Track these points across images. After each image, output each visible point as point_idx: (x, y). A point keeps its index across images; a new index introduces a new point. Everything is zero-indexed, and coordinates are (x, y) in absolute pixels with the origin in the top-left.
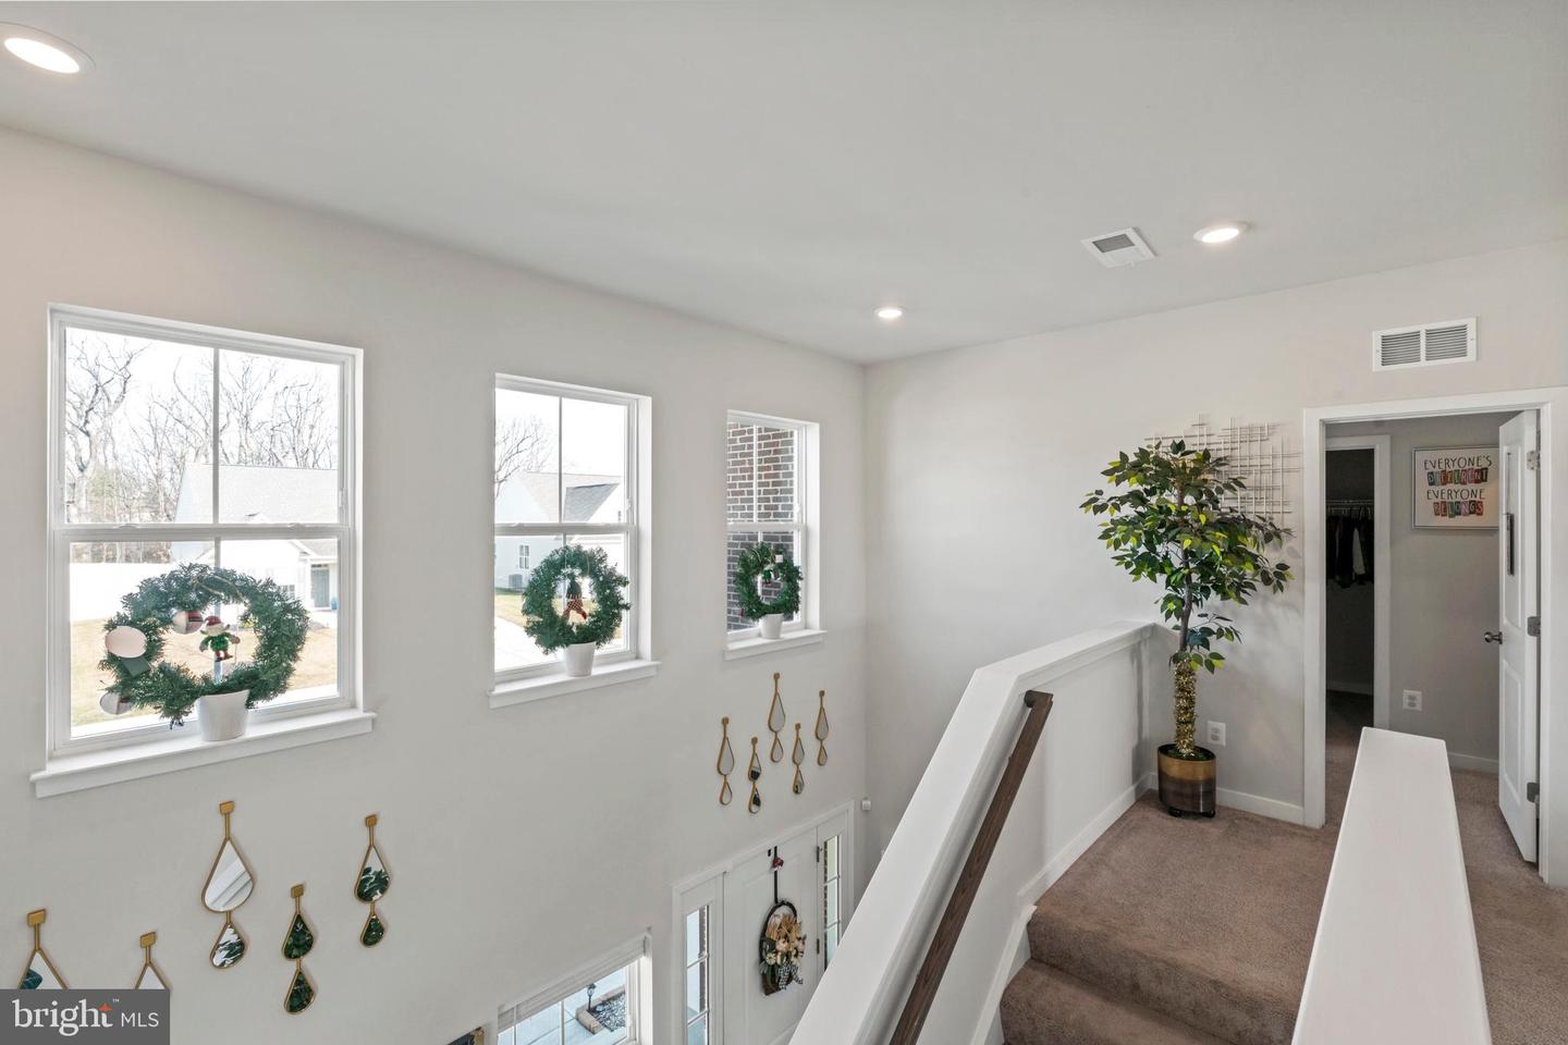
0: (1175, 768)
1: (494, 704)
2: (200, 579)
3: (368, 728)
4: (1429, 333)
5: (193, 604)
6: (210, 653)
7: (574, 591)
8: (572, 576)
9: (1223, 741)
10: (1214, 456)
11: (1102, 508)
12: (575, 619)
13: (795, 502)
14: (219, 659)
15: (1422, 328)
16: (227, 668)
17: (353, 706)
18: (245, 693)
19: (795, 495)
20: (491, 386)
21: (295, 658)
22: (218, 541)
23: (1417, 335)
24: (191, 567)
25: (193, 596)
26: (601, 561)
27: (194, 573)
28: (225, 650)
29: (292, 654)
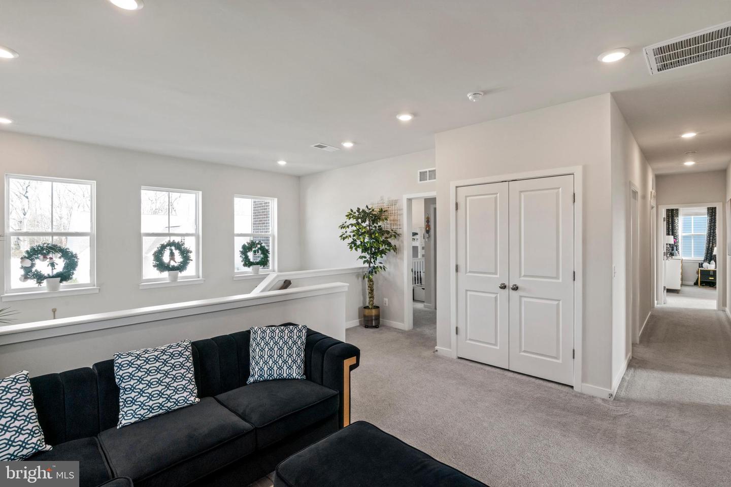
0: (367, 312)
1: (141, 288)
2: (47, 246)
3: (97, 291)
4: (429, 171)
5: (45, 253)
6: (50, 267)
7: (172, 254)
8: (171, 250)
9: (387, 305)
10: (384, 210)
11: (344, 227)
12: (172, 263)
13: (270, 227)
14: (53, 269)
15: (427, 170)
16: (55, 272)
17: (94, 286)
18: (59, 279)
19: (270, 224)
20: (140, 189)
21: (75, 270)
22: (52, 237)
23: (426, 172)
24: (45, 244)
25: (45, 251)
26: (182, 245)
27: (45, 245)
28: (54, 267)
29: (74, 269)
